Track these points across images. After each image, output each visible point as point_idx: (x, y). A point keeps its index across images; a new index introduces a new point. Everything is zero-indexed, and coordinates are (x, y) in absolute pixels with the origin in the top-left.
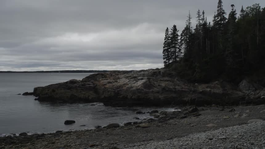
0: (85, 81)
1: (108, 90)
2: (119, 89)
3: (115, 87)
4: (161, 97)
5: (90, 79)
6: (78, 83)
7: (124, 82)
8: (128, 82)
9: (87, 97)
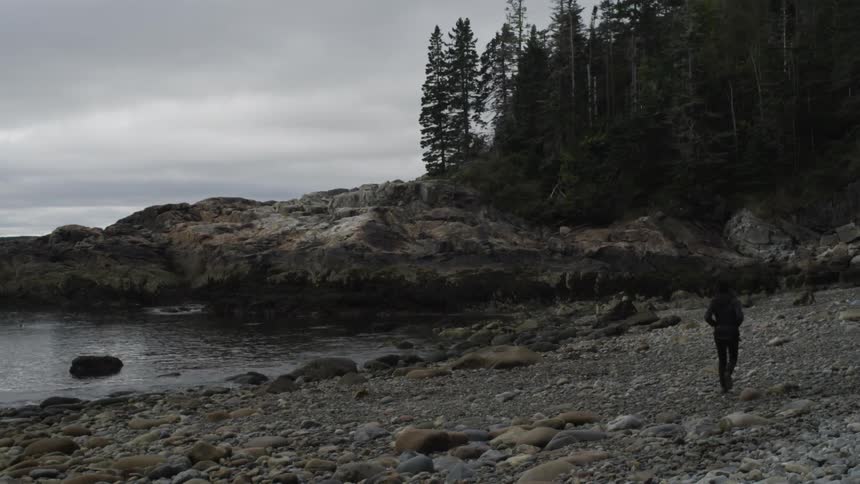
0: (119, 234)
1: (225, 254)
2: (267, 249)
3: (250, 243)
4: (449, 273)
5: (136, 226)
6: (91, 238)
7: (280, 227)
8: (299, 225)
9: (136, 282)
